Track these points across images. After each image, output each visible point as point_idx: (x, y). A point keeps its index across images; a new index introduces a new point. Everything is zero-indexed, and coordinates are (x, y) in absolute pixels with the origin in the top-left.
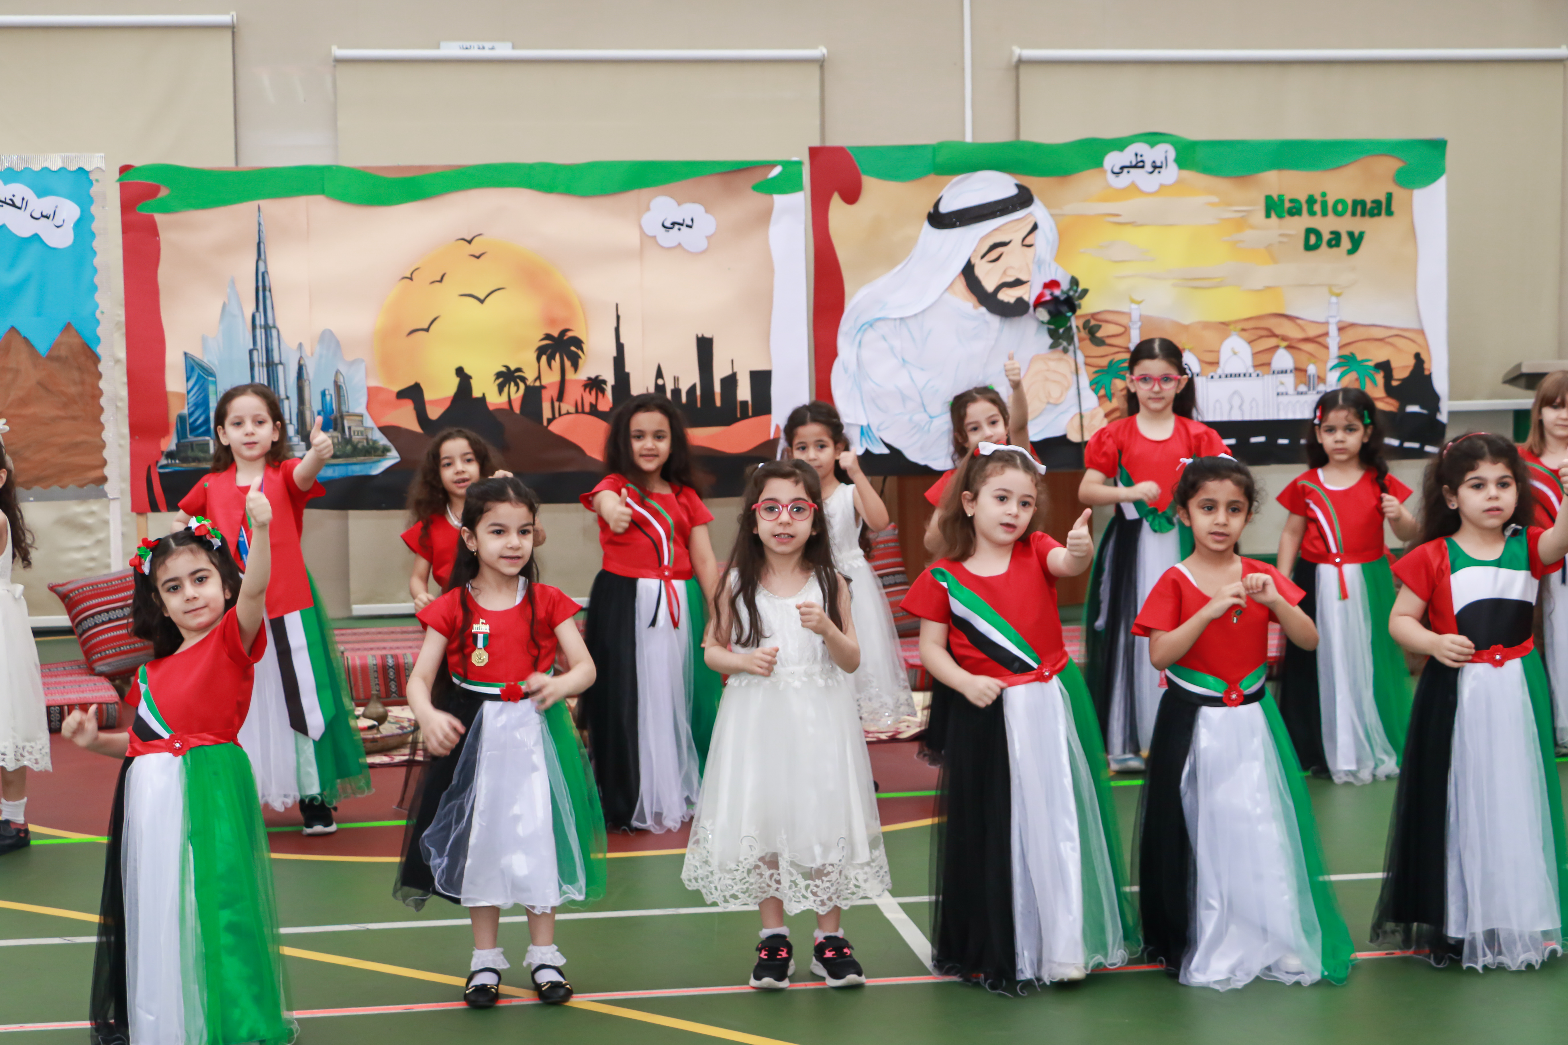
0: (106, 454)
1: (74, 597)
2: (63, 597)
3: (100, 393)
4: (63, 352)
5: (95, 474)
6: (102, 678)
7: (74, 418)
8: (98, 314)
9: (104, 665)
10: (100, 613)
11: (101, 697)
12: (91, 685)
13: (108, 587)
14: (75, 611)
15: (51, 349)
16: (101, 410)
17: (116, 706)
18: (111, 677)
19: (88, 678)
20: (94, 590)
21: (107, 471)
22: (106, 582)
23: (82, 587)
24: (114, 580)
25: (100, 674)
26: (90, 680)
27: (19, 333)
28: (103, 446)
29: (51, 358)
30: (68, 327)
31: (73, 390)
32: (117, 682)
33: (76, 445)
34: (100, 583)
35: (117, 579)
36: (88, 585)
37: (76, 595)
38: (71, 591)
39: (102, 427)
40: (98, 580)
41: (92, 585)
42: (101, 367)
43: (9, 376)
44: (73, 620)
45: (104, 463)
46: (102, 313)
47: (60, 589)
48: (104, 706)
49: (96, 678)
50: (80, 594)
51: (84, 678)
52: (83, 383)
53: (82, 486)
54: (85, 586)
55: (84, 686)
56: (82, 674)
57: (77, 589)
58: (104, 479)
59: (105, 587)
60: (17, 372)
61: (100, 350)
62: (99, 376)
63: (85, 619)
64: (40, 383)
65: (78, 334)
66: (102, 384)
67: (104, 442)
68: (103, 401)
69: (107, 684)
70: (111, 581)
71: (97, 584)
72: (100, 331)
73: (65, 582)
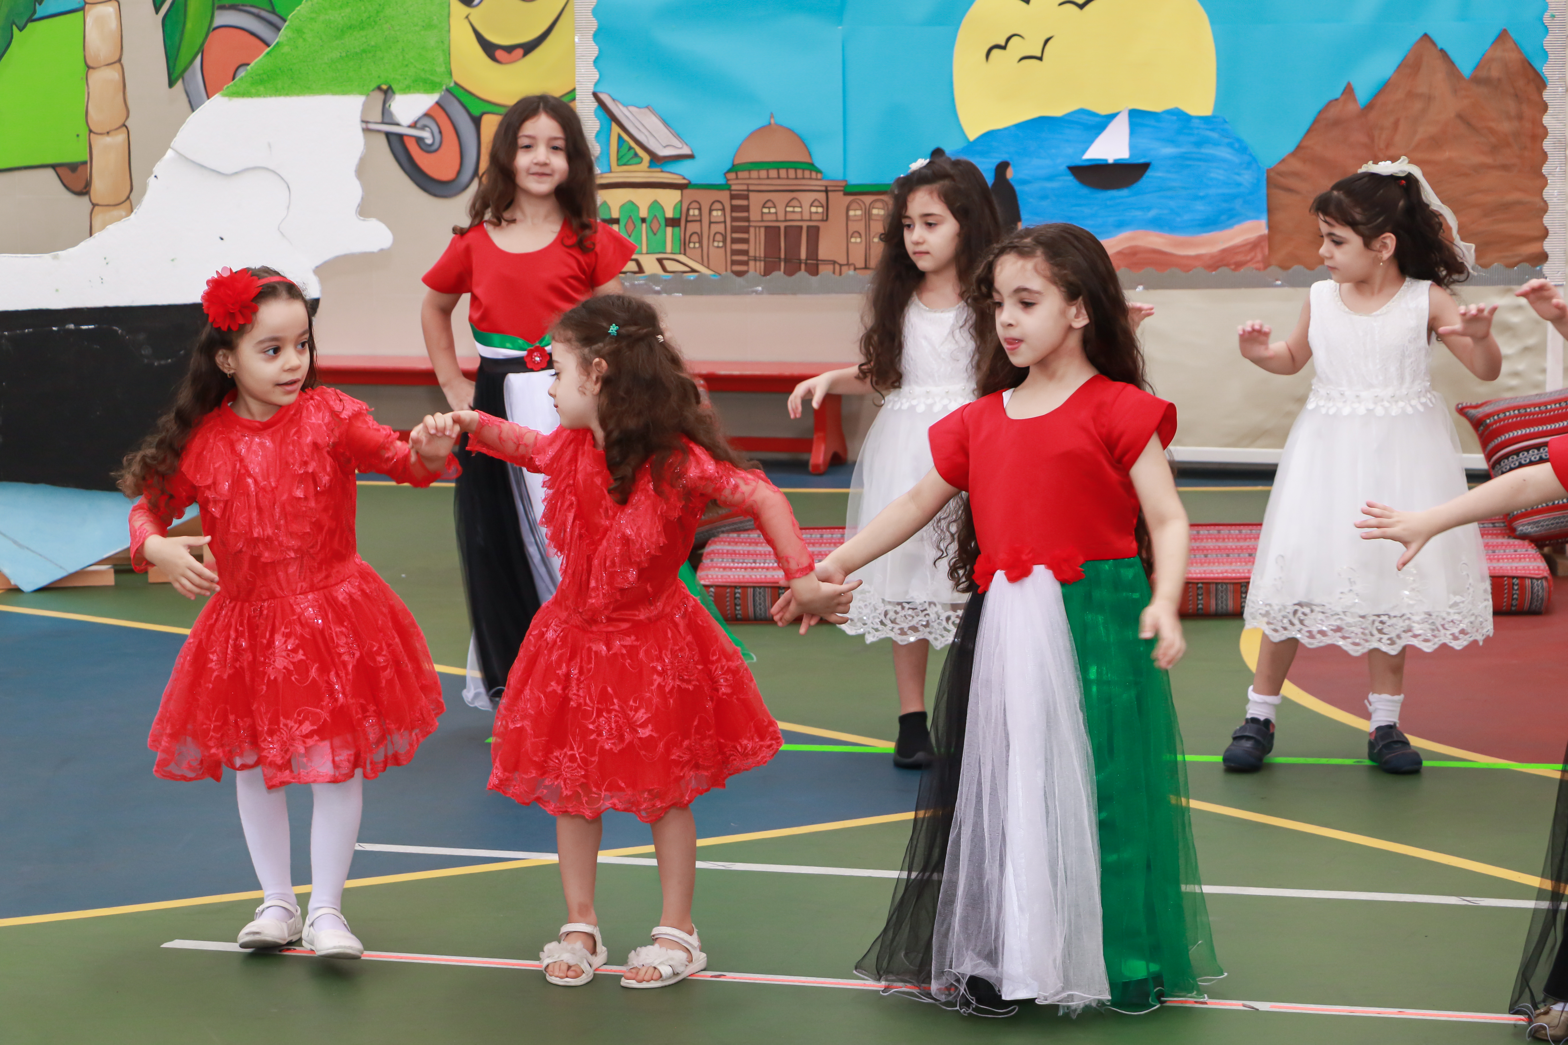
0: (1547, 220)
1: (1491, 425)
2: (1477, 424)
3: (1545, 132)
4: (1495, 72)
5: (1531, 249)
6: (1526, 543)
7: (1505, 167)
8: (1547, 20)
9: (1529, 524)
10: (1527, 449)
11: (1524, 568)
12: (1510, 551)
13: (1541, 412)
14: (1492, 445)
15: (1477, 68)
16: (1544, 156)
17: (1545, 583)
18: (1538, 542)
19: (1505, 541)
20: (1520, 415)
21: (1548, 246)
22: (1539, 405)
23: (1504, 411)
24: (1550, 403)
25: (1523, 537)
26: (1509, 545)
27: (1434, 44)
28: (1544, 209)
29: (1476, 80)
30: (1503, 35)
31: (1506, 127)
32: (1546, 550)
33: (1506, 207)
34: (1529, 406)
35: (1555, 402)
36: (1514, 409)
37: (1495, 422)
38: (1489, 416)
39: (1543, 181)
40: (1527, 402)
41: (1518, 408)
42: (1547, 95)
43: (1418, 105)
44: (1488, 457)
45: (1545, 234)
46: (1553, 16)
47: (1473, 412)
48: (1528, 582)
49: (1517, 542)
50: (1500, 420)
51: (1500, 540)
52: (1520, 117)
53: (1511, 266)
54: (1508, 409)
55: (1500, 552)
56: (1497, 535)
57: (1497, 413)
58: (1543, 257)
59: (1538, 413)
60: (1429, 99)
61: (1547, 71)
62: (1544, 107)
63: (1507, 456)
64: (1460, 116)
65: (1517, 47)
66: (1547, 120)
67: (1545, 202)
68: (1547, 145)
69: (1532, 551)
70: (1545, 404)
71: (1525, 407)
72: (1549, 42)
73: (1480, 402)
